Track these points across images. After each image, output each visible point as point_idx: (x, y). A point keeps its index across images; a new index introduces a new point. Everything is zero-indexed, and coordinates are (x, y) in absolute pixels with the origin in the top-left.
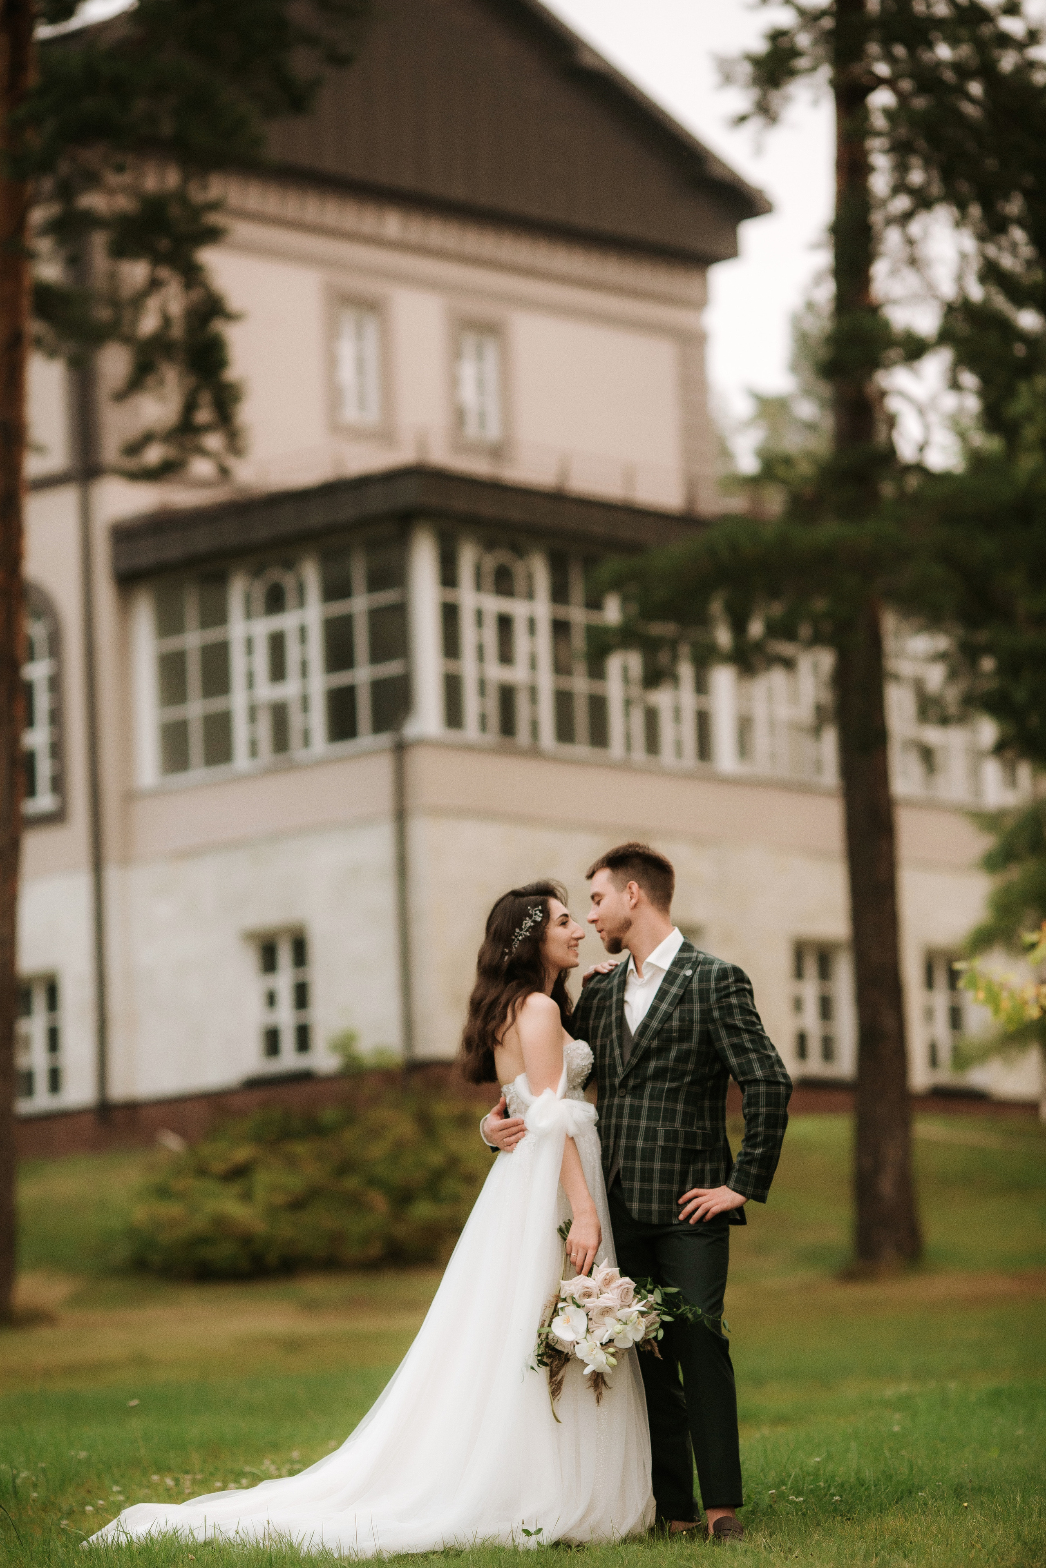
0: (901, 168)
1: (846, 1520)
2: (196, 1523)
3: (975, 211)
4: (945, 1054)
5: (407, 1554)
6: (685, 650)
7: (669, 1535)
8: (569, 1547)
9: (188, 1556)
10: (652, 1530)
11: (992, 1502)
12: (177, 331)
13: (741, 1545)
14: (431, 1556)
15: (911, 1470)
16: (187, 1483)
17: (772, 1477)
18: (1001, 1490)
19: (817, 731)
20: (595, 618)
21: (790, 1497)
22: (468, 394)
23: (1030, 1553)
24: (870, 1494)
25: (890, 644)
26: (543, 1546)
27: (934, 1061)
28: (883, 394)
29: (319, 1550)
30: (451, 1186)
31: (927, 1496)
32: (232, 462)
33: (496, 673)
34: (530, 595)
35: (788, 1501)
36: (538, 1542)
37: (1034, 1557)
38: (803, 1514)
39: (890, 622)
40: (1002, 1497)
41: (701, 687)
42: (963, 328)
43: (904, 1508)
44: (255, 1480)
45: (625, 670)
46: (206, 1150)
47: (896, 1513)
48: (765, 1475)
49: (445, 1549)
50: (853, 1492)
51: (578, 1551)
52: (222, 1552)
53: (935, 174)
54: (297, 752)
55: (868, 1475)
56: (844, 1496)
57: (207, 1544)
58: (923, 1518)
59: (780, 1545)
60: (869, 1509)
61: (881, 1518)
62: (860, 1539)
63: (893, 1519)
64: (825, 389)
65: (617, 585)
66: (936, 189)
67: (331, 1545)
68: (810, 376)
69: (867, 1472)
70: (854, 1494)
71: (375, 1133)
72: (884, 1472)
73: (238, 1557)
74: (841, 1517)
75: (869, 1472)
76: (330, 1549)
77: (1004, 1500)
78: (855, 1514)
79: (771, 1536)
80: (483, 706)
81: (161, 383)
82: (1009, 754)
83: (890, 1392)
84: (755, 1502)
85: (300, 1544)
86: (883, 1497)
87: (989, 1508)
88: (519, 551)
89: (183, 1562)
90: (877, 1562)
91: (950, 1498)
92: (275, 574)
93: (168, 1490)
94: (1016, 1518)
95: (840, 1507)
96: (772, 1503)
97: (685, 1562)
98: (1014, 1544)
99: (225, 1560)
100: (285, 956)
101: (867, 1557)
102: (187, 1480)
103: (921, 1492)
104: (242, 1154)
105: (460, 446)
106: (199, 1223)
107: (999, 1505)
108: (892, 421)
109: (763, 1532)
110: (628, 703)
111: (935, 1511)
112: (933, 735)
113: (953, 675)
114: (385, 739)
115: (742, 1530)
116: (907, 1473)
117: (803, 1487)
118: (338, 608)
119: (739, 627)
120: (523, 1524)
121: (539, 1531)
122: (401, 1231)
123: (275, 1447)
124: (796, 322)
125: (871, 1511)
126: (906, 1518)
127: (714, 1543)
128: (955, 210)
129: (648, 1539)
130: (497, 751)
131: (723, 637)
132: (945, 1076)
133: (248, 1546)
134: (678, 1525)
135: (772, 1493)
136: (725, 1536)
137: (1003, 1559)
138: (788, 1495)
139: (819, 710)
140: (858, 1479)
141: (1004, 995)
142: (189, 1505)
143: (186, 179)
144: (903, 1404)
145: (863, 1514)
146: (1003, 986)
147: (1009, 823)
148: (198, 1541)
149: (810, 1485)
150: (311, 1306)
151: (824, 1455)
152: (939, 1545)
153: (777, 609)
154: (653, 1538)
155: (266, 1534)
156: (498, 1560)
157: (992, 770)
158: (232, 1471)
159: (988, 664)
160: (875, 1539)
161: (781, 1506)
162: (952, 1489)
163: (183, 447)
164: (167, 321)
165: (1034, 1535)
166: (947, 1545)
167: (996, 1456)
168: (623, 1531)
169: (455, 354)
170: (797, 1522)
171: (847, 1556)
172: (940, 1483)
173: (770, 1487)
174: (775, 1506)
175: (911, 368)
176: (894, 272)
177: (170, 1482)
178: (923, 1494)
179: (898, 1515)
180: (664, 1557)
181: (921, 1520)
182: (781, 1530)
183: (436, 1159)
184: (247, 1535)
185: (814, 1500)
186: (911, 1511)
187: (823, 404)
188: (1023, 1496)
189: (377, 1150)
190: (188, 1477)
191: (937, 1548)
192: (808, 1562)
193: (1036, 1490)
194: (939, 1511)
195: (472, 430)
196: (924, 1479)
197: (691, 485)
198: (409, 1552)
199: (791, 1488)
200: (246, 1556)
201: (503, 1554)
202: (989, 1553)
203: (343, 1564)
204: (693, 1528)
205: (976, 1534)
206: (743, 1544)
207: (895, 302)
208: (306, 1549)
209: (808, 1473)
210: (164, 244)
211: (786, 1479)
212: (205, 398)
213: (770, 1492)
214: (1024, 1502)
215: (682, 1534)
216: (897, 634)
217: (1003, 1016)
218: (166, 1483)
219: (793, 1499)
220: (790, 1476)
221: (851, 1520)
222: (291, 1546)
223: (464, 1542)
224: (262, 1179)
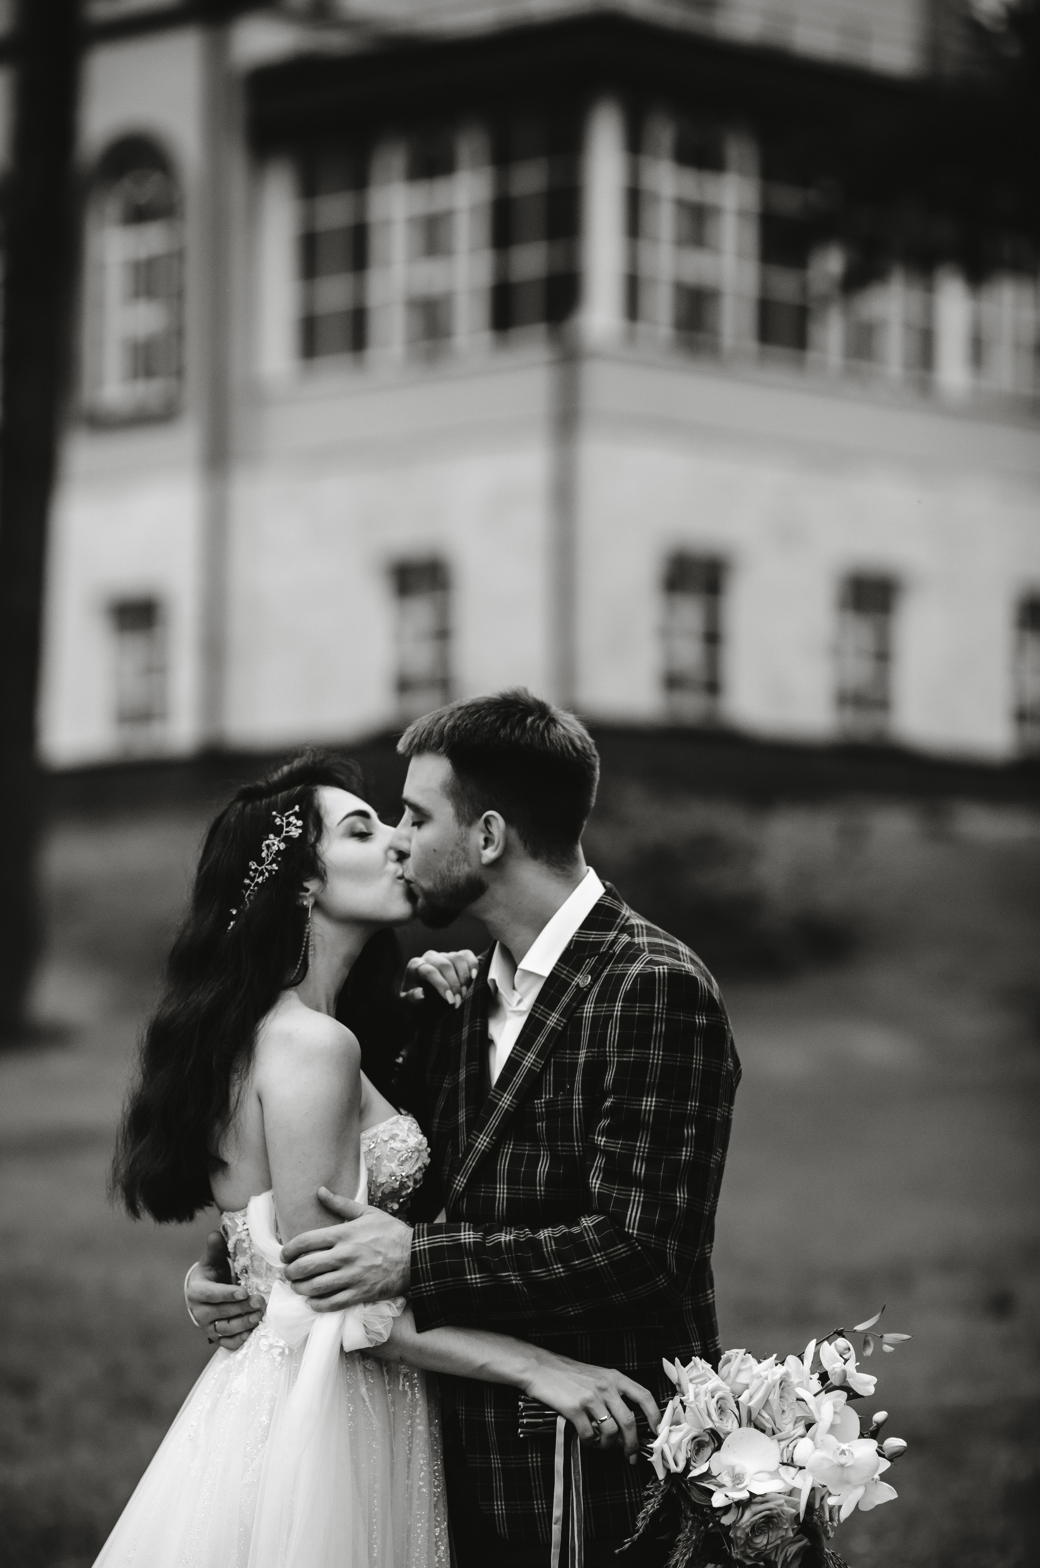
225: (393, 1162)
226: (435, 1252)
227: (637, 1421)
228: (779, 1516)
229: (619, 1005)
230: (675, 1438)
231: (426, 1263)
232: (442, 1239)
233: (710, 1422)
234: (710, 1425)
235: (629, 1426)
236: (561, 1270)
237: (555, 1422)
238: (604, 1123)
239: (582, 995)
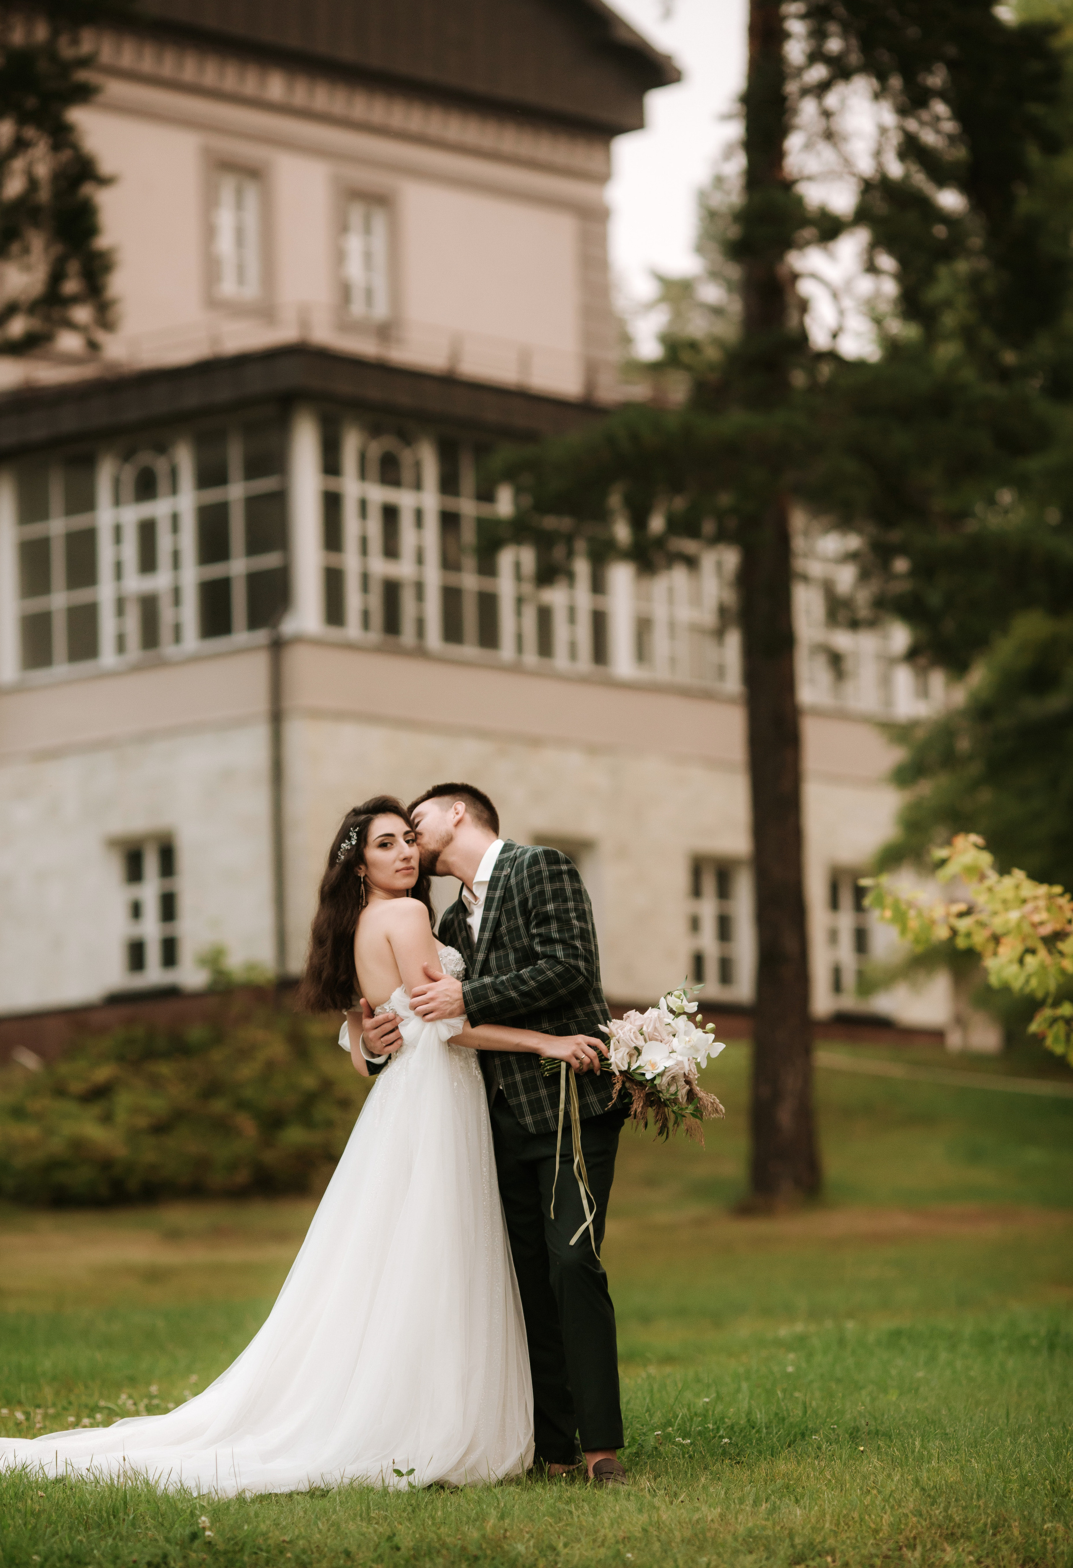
0: (818, 35)
1: (735, 1463)
2: (48, 1459)
3: (896, 82)
4: (849, 979)
5: (270, 1494)
6: (581, 545)
7: (548, 1477)
8: (442, 1487)
9: (37, 1493)
10: (530, 1472)
11: (889, 1447)
12: (44, 195)
13: (623, 1489)
14: (295, 1496)
15: (805, 1412)
16: (39, 1418)
17: (658, 1419)
18: (899, 1434)
19: (719, 633)
20: (485, 510)
21: (677, 1439)
22: (355, 270)
23: (929, 1500)
24: (761, 1437)
25: (799, 543)
26: (414, 1487)
27: (837, 986)
28: (795, 277)
29: (177, 1488)
30: (324, 1110)
31: (821, 1440)
32: (101, 336)
33: (379, 567)
34: (418, 486)
35: (674, 1443)
36: (409, 1482)
37: (932, 1504)
38: (690, 1457)
39: (798, 519)
40: (901, 1441)
41: (598, 586)
42: (881, 207)
43: (796, 1451)
44: (110, 1417)
45: (517, 566)
46: (64, 1069)
47: (788, 1457)
48: (651, 1416)
49: (311, 1490)
50: (743, 1434)
51: (452, 1493)
52: (74, 1490)
53: (854, 42)
54: (168, 649)
55: (759, 1416)
56: (734, 1439)
57: (59, 1481)
58: (816, 1463)
59: (665, 1489)
60: (760, 1452)
61: (772, 1462)
62: (750, 1484)
63: (785, 1463)
64: (734, 272)
65: (510, 475)
66: (854, 58)
67: (190, 1484)
68: (719, 258)
69: (758, 1413)
70: (744, 1436)
71: (245, 1053)
72: (776, 1414)
73: (91, 1494)
74: (730, 1461)
75: (761, 1413)
76: (189, 1488)
77: (902, 1444)
78: (745, 1457)
79: (655, 1479)
80: (366, 603)
81: (26, 251)
82: (922, 661)
83: (784, 1332)
84: (639, 1444)
85: (157, 1482)
86: (775, 1440)
87: (887, 1454)
88: (407, 439)
89: (32, 1499)
90: (766, 1508)
91: (846, 1442)
92: (145, 458)
93: (18, 1424)
94: (915, 1464)
95: (730, 1449)
96: (657, 1445)
97: (564, 1505)
98: (912, 1491)
99: (76, 1498)
100: (151, 864)
101: (756, 1503)
102: (38, 1415)
103: (815, 1435)
104: (103, 1073)
105: (345, 325)
106: (56, 1146)
107: (897, 1450)
108: (804, 306)
109: (647, 1475)
110: (520, 601)
111: (829, 1456)
112: (843, 640)
113: (864, 576)
114: (261, 636)
115: (625, 1472)
116: (800, 1415)
117: (691, 1428)
118: (213, 495)
119: (639, 523)
120: (394, 1463)
121: (412, 1471)
122: (269, 1157)
123: (132, 1381)
124: (702, 196)
125: (762, 1454)
126: (798, 1463)
127: (595, 1486)
128: (874, 82)
129: (526, 1481)
130: (379, 650)
131: (622, 532)
132: (849, 1002)
133: (101, 1483)
134: (557, 1468)
135: (658, 1435)
136: (607, 1479)
137: (900, 1506)
138: (675, 1437)
139: (722, 611)
140: (749, 1420)
141: (912, 913)
142: (41, 1440)
143: (55, 33)
144: (800, 1343)
145: (754, 1457)
146: (911, 905)
147: (920, 734)
148: (49, 1478)
149: (698, 1427)
150: (173, 1236)
151: (714, 1395)
152: (832, 1490)
153: (679, 503)
154: (530, 1480)
155: (121, 1472)
156: (366, 1501)
157: (903, 677)
158: (86, 1406)
159: (901, 565)
160: (766, 1483)
161: (667, 1448)
162: (847, 1433)
163: (47, 319)
164: (33, 184)
165: (933, 1481)
166: (841, 1490)
167: (894, 1399)
168: (500, 1472)
169: (343, 228)
170: (684, 1465)
171: (736, 1501)
172: (836, 1426)
173: (656, 1428)
174: (661, 1448)
175: (826, 249)
176: (808, 146)
177: (20, 1416)
178: (817, 1437)
179: (790, 1459)
180: (542, 1501)
181: (814, 1464)
182: (667, 1473)
183: (309, 1082)
184: (101, 1472)
185: (701, 1442)
186: (804, 1455)
187: (730, 287)
188: (922, 1440)
189: (247, 1071)
190: (39, 1411)
191: (831, 1493)
192: (694, 1507)
193: (936, 1435)
194: (833, 1455)
195: (358, 308)
196: (818, 1422)
197: (591, 370)
198: (272, 1492)
199: (678, 1430)
200: (99, 1494)
201: (371, 1494)
202: (885, 1500)
203: (202, 1503)
204: (574, 1470)
205: (872, 1479)
206: (626, 1487)
207: (810, 178)
208: (163, 1487)
209: (696, 1414)
210: (31, 102)
211: (673, 1420)
212: (73, 267)
213: (656, 1433)
214: (923, 1446)
215: (562, 1476)
216: (806, 534)
217: (910, 936)
218: (15, 1416)
219: (680, 1441)
220: (678, 1416)
221: (740, 1464)
222: (147, 1483)
223: (331, 1482)
224: (124, 1100)
225: (451, 965)
226: (473, 991)
227: (598, 1054)
228: (678, 1075)
229: (525, 872)
230: (620, 1055)
231: (470, 996)
232: (476, 984)
233: (633, 1043)
234: (634, 1045)
235: (595, 1057)
236: (534, 984)
237: (560, 1066)
238: (534, 923)
239: (508, 877)
